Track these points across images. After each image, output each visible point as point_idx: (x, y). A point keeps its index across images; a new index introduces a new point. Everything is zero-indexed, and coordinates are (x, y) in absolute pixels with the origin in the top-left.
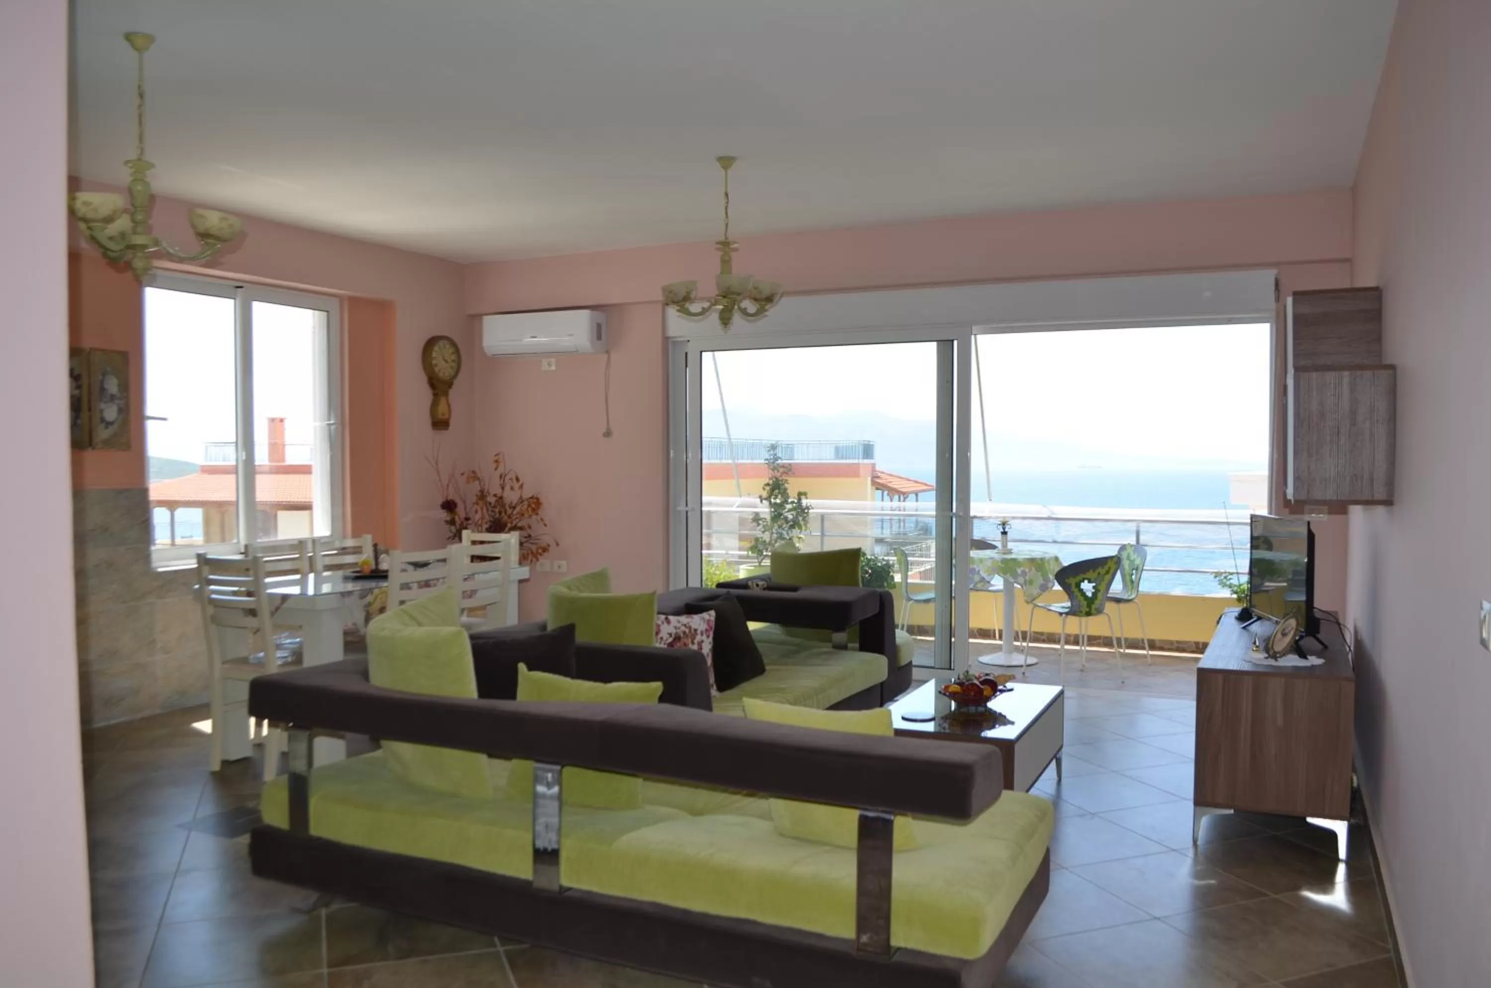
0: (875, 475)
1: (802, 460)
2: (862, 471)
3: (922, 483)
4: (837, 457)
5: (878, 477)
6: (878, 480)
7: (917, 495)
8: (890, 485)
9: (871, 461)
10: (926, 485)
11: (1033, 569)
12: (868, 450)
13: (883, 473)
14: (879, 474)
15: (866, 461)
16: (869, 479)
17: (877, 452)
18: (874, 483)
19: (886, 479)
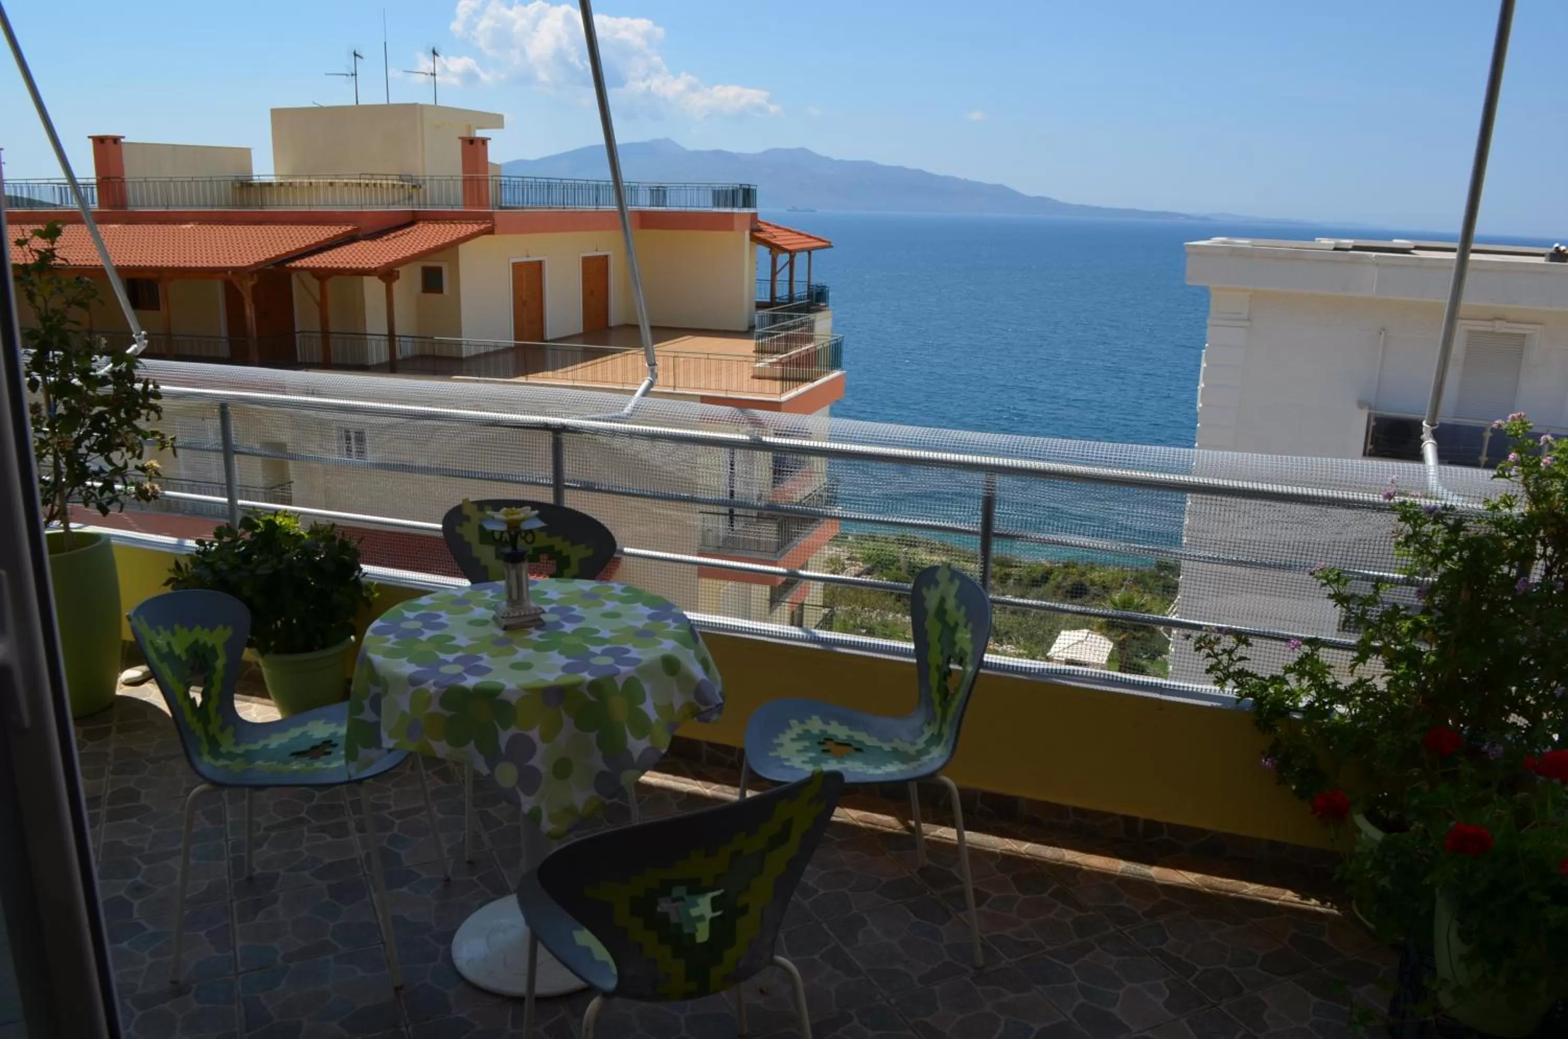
0: (755, 227)
1: (704, 207)
2: (737, 223)
3: (815, 238)
4: (717, 204)
5: (760, 230)
6: (757, 234)
7: (810, 253)
8: (773, 241)
9: (752, 210)
10: (820, 240)
11: (568, 721)
12: (747, 196)
13: (768, 225)
14: (763, 226)
15: (746, 210)
16: (747, 233)
17: (760, 198)
18: (753, 239)
19: (771, 233)
